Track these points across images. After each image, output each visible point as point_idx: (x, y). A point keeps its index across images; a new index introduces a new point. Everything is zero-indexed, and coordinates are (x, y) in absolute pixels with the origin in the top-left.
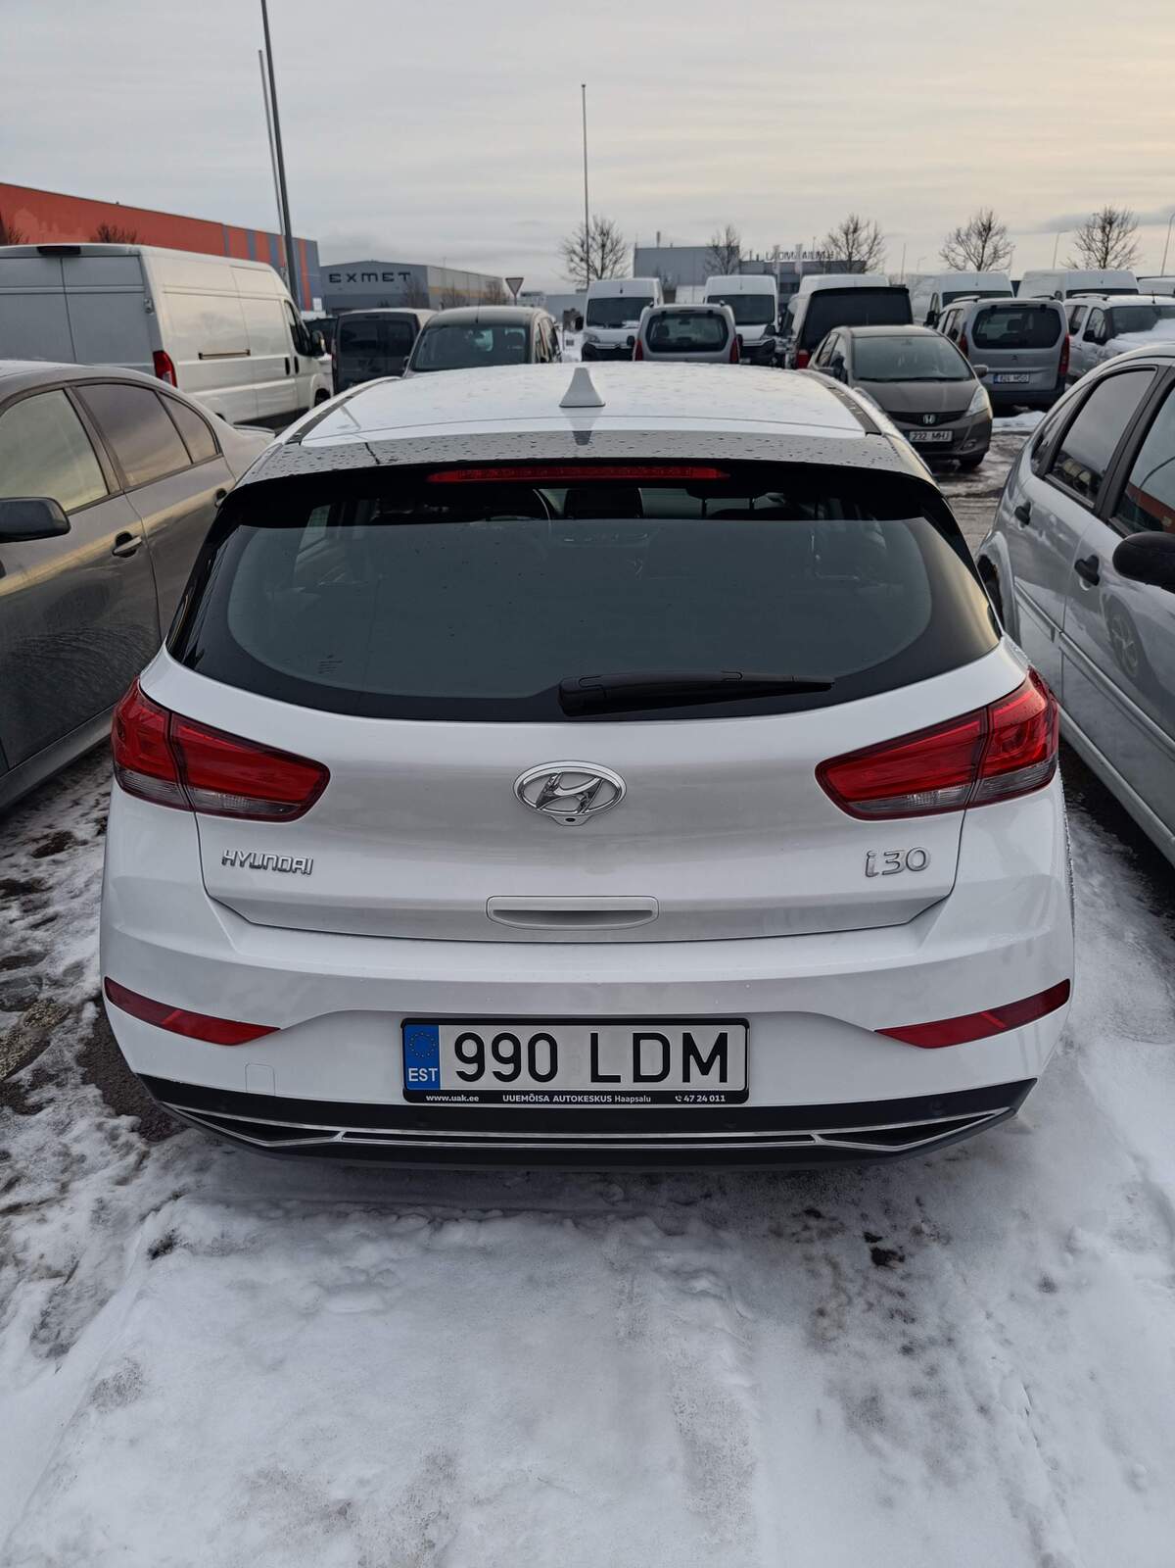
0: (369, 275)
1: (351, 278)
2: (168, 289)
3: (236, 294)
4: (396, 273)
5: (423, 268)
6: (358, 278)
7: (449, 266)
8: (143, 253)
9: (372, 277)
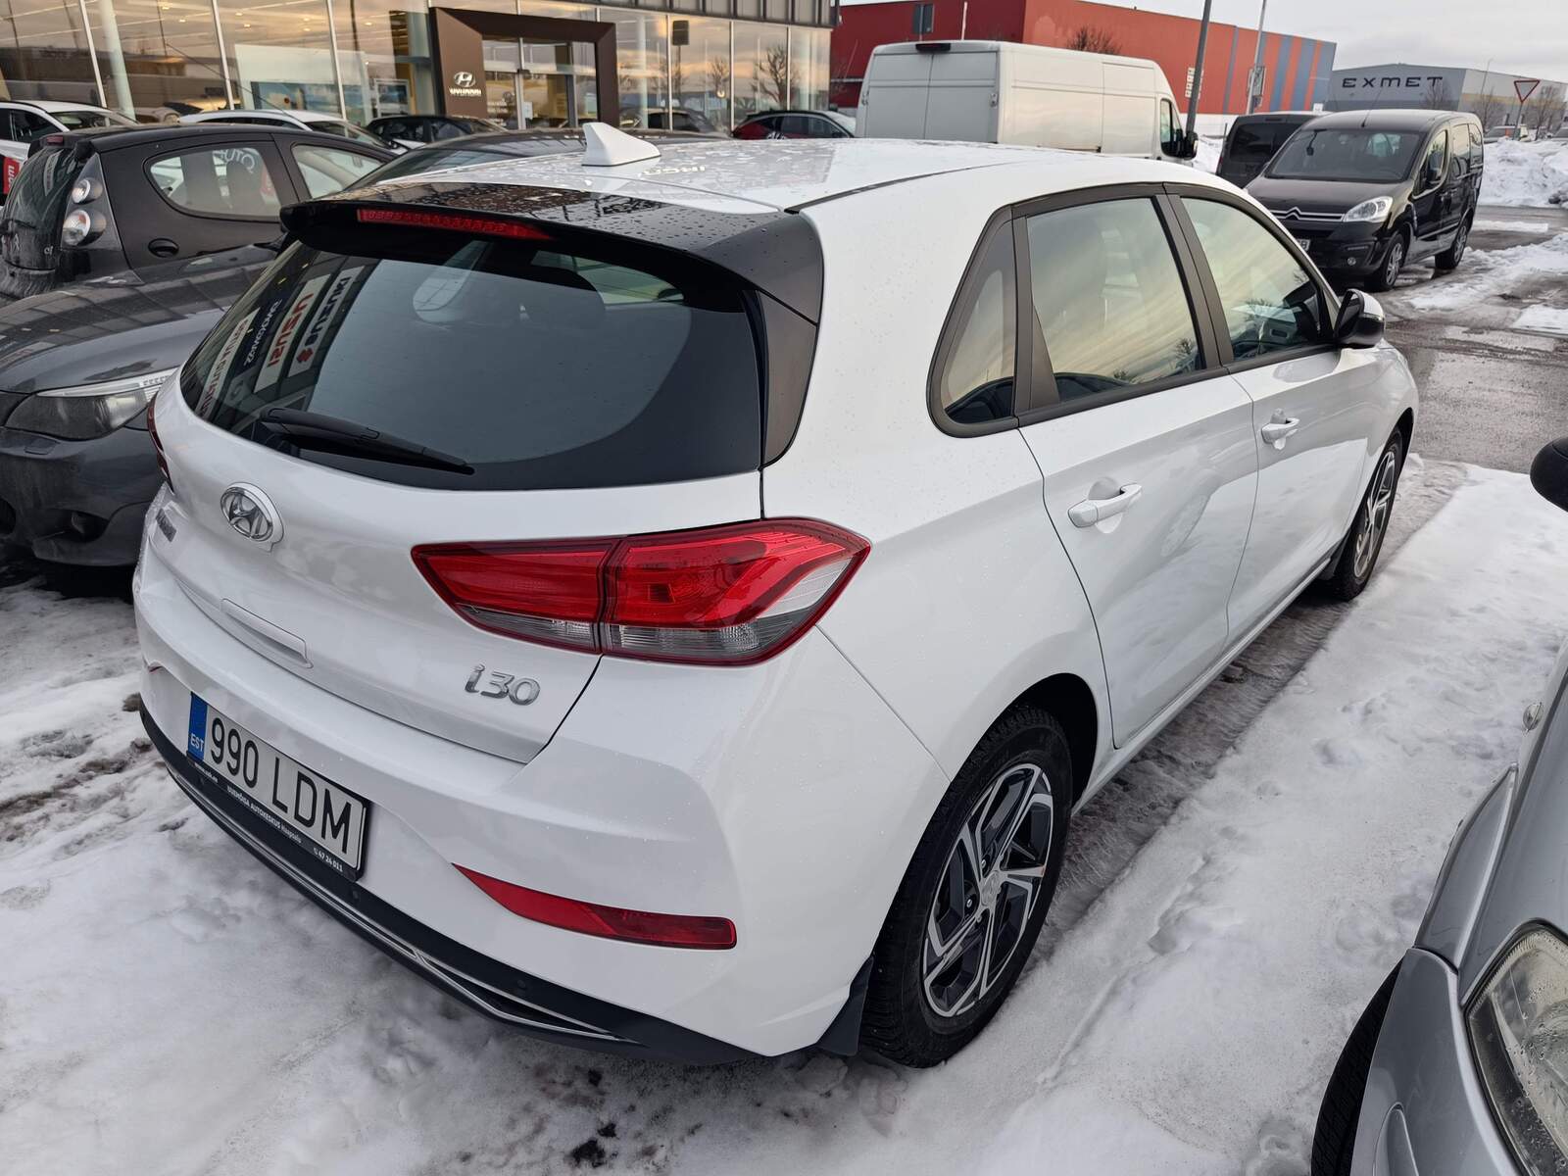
0: (1390, 80)
1: (1369, 83)
2: (1018, 84)
3: (1101, 91)
4: (1424, 77)
5: (1460, 73)
6: (1376, 83)
7: (1492, 69)
8: (1002, 49)
9: (1393, 82)
